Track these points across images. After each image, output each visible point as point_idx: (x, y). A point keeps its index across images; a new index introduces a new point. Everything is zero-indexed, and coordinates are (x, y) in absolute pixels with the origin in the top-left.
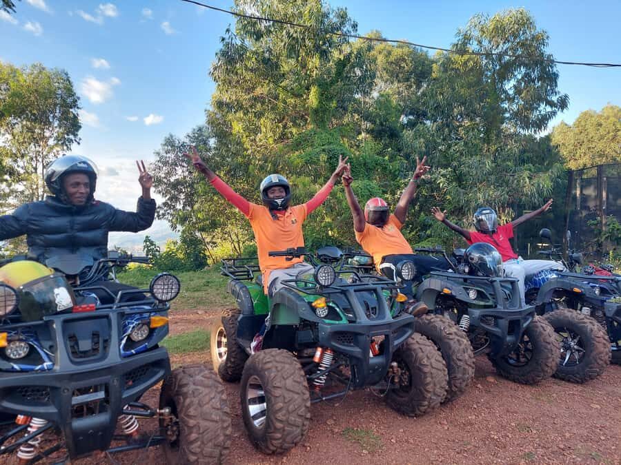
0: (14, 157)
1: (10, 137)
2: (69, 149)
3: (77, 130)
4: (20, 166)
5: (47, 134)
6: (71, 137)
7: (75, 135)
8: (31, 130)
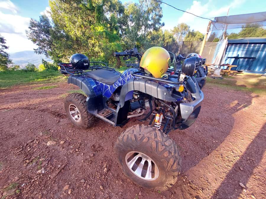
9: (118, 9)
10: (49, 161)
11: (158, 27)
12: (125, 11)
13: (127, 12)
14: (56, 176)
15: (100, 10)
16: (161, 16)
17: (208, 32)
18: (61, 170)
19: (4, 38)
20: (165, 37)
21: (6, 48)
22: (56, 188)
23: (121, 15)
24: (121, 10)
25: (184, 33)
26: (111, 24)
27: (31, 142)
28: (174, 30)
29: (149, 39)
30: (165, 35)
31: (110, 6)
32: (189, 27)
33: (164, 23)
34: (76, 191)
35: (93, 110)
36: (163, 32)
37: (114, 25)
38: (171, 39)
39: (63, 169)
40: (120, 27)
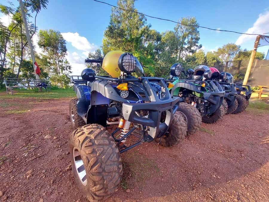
0: (50, 59)
1: (48, 53)
2: (64, 57)
3: (66, 51)
4: (52, 61)
5: (58, 52)
6: (65, 53)
7: (66, 53)
8: (53, 51)
9: (155, 38)
10: (35, 149)
11: (195, 49)
12: (162, 39)
13: (164, 39)
14: (30, 161)
15: (138, 40)
16: (198, 39)
17: (257, 48)
18: (37, 158)
19: (71, 66)
20: (207, 59)
21: (71, 72)
22: (23, 170)
23: (159, 42)
24: (159, 38)
25: (233, 54)
26: (147, 51)
27: (37, 133)
28: (219, 51)
29: (184, 61)
30: (207, 57)
31: (147, 37)
32: (240, 47)
33: (201, 45)
34: (33, 177)
35: (82, 113)
36: (205, 54)
37: (150, 51)
38: (215, 60)
39: (39, 157)
40: (157, 53)
